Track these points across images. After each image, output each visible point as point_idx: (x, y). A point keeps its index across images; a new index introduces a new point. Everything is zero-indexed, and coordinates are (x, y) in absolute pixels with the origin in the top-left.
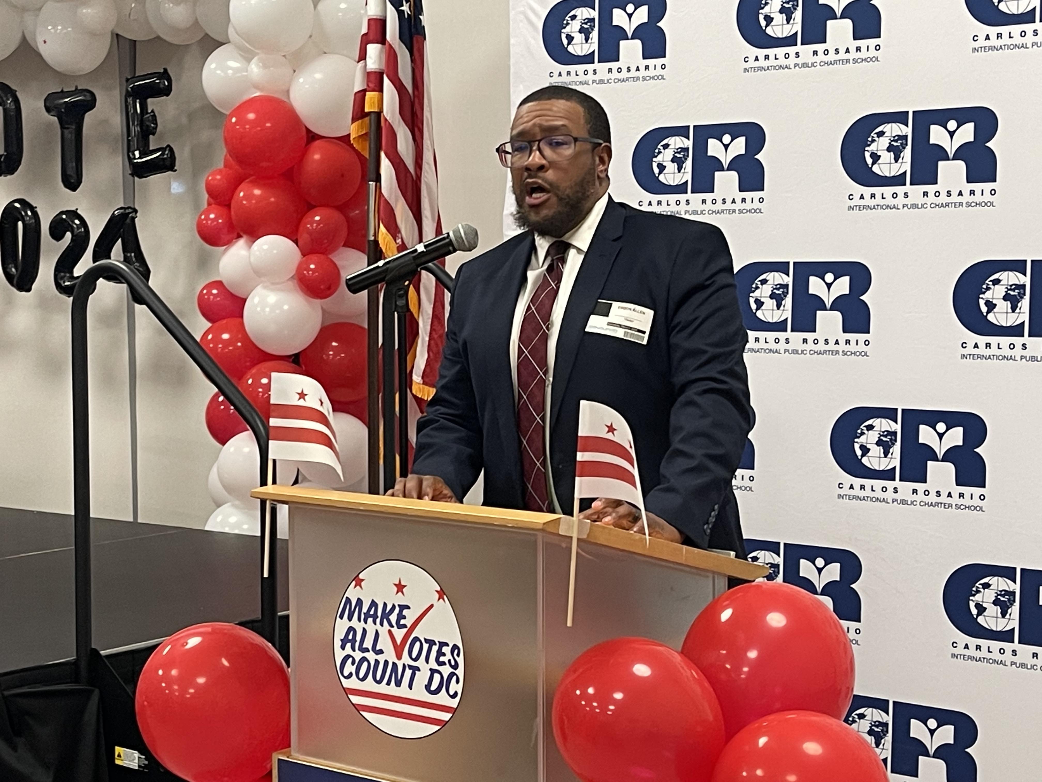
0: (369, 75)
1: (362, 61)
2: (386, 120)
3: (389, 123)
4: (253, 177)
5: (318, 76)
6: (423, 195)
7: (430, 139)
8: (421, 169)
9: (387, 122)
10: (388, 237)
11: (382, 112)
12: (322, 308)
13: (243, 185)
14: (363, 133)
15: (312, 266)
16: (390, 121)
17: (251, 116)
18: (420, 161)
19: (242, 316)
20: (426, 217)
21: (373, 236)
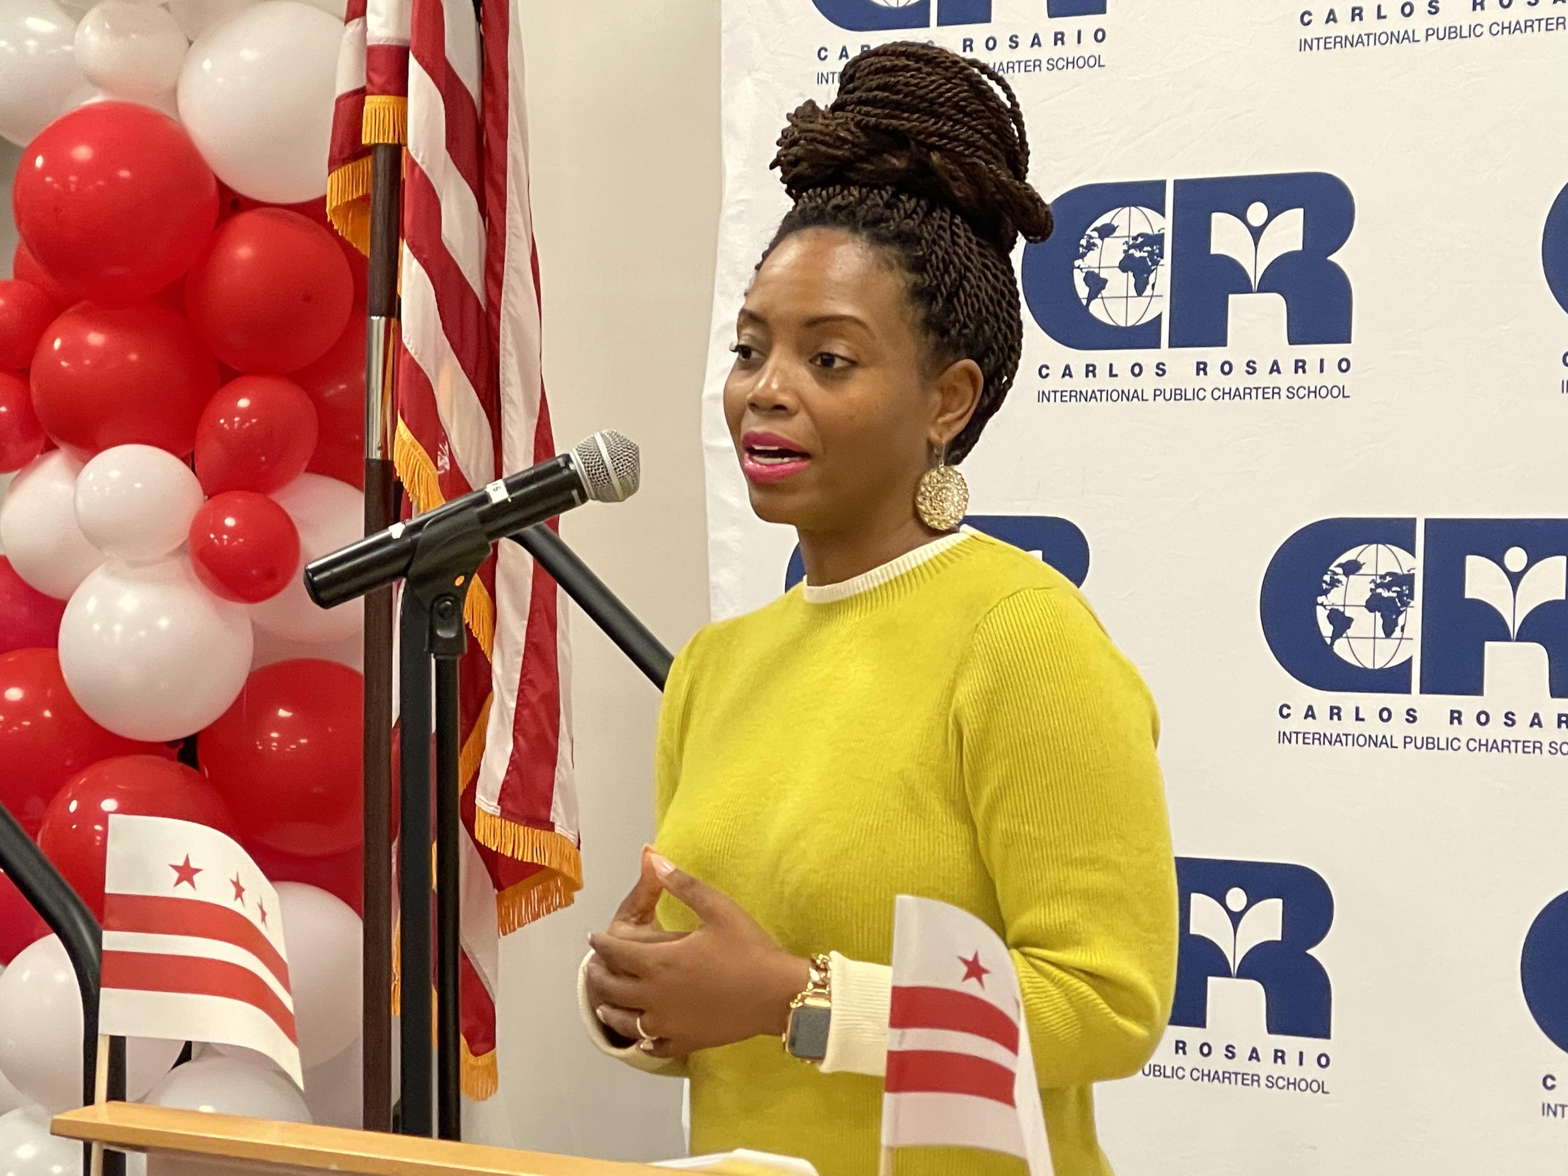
0: (371, 52)
1: (357, 20)
2: (414, 164)
3: (422, 172)
4: (84, 303)
5: (248, 55)
6: (505, 349)
7: (523, 211)
8: (499, 283)
9: (417, 171)
10: (416, 453)
11: (406, 145)
12: (253, 624)
13: (60, 324)
14: (355, 197)
15: (230, 522)
16: (424, 167)
17: (83, 153)
18: (498, 266)
19: (55, 645)
20: (512, 402)
21: (380, 448)
